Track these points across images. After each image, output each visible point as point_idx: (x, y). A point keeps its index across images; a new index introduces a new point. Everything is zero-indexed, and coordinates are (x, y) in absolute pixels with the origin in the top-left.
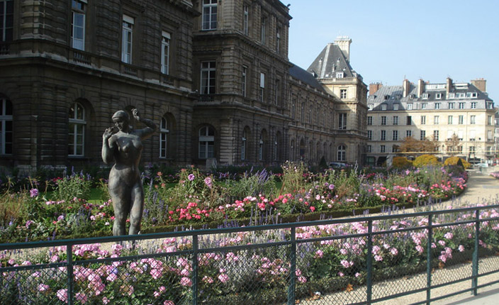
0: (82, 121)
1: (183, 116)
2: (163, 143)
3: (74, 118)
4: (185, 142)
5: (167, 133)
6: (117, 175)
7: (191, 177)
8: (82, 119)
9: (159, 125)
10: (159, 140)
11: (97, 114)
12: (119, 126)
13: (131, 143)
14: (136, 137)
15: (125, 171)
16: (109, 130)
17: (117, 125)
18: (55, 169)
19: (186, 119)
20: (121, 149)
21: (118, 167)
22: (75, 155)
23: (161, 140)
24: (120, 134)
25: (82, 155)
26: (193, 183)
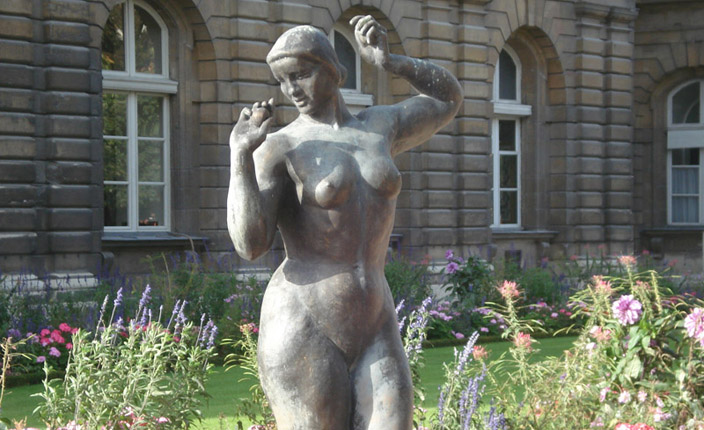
0: (160, 81)
1: (593, 40)
2: (508, 164)
3: (122, 68)
4: (606, 156)
5: (523, 119)
6: (295, 307)
7: (626, 308)
8: (159, 71)
9: (488, 82)
10: (487, 153)
11: (221, 49)
12: (299, 94)
13: (351, 167)
14: (372, 138)
15: (329, 286)
16: (257, 114)
17: (287, 88)
18: (48, 289)
19: (607, 54)
20: (308, 197)
21: (298, 274)
22: (133, 227)
23: (497, 153)
24: (302, 129)
25: (166, 227)
26: (635, 335)
